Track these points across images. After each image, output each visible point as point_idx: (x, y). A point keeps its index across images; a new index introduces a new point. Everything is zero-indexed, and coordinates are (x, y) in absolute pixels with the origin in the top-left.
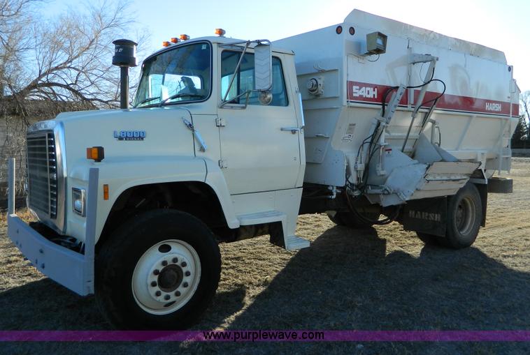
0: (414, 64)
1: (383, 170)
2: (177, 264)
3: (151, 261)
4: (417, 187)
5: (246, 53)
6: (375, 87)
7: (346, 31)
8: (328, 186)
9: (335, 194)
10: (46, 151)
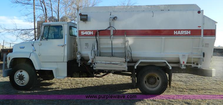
6: (91, 31)
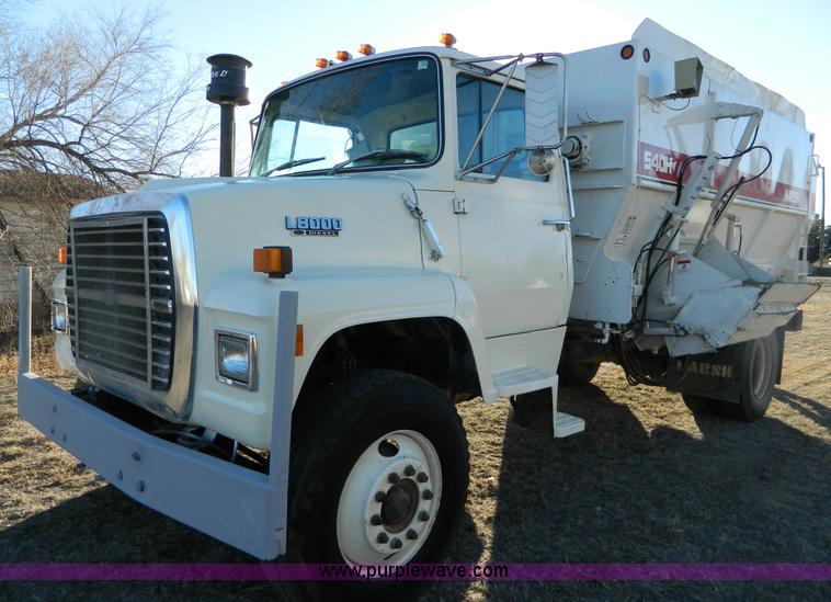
0: (717, 119)
1: (673, 295)
2: (411, 477)
3: (370, 475)
4: (739, 325)
5: (509, 87)
7: (638, 53)
8: (596, 322)
9: (607, 336)
10: (142, 254)
